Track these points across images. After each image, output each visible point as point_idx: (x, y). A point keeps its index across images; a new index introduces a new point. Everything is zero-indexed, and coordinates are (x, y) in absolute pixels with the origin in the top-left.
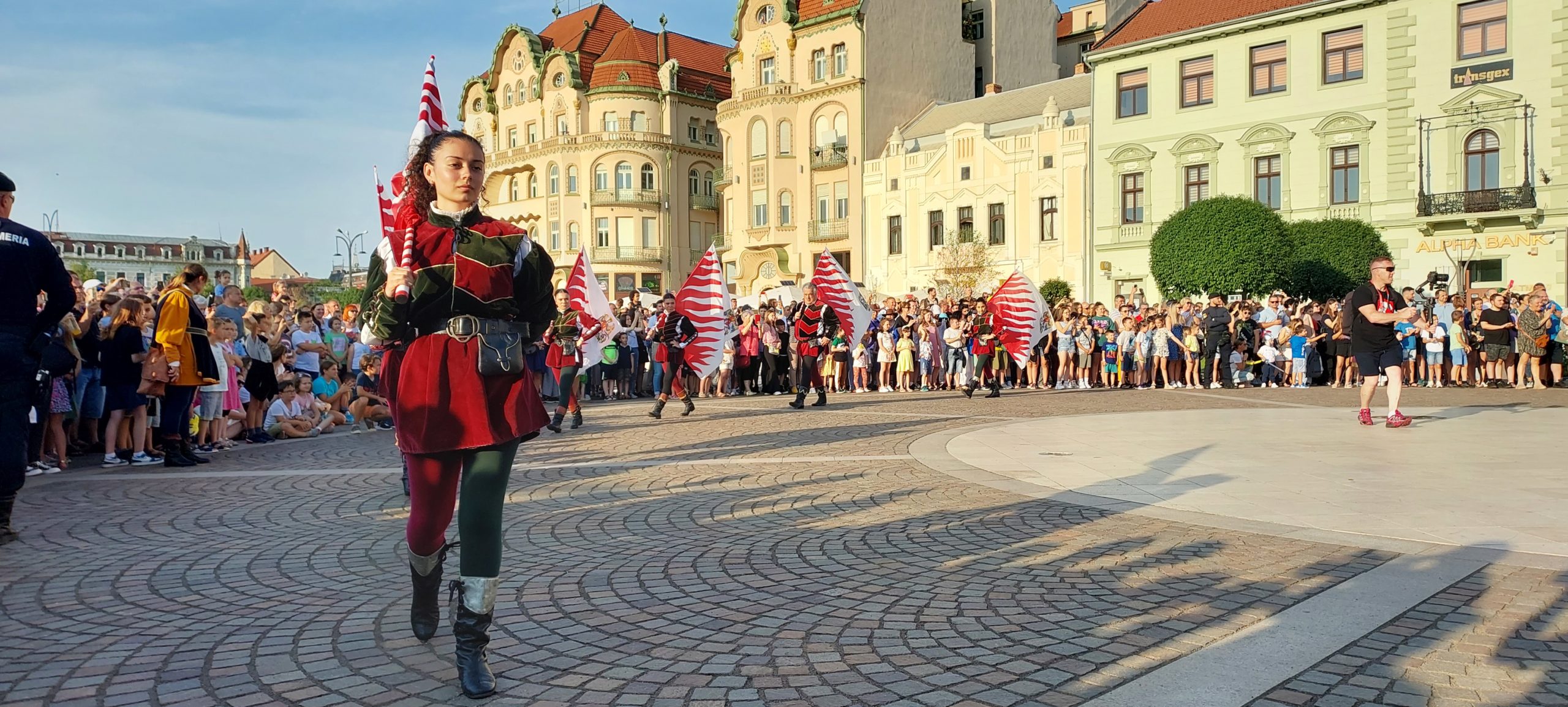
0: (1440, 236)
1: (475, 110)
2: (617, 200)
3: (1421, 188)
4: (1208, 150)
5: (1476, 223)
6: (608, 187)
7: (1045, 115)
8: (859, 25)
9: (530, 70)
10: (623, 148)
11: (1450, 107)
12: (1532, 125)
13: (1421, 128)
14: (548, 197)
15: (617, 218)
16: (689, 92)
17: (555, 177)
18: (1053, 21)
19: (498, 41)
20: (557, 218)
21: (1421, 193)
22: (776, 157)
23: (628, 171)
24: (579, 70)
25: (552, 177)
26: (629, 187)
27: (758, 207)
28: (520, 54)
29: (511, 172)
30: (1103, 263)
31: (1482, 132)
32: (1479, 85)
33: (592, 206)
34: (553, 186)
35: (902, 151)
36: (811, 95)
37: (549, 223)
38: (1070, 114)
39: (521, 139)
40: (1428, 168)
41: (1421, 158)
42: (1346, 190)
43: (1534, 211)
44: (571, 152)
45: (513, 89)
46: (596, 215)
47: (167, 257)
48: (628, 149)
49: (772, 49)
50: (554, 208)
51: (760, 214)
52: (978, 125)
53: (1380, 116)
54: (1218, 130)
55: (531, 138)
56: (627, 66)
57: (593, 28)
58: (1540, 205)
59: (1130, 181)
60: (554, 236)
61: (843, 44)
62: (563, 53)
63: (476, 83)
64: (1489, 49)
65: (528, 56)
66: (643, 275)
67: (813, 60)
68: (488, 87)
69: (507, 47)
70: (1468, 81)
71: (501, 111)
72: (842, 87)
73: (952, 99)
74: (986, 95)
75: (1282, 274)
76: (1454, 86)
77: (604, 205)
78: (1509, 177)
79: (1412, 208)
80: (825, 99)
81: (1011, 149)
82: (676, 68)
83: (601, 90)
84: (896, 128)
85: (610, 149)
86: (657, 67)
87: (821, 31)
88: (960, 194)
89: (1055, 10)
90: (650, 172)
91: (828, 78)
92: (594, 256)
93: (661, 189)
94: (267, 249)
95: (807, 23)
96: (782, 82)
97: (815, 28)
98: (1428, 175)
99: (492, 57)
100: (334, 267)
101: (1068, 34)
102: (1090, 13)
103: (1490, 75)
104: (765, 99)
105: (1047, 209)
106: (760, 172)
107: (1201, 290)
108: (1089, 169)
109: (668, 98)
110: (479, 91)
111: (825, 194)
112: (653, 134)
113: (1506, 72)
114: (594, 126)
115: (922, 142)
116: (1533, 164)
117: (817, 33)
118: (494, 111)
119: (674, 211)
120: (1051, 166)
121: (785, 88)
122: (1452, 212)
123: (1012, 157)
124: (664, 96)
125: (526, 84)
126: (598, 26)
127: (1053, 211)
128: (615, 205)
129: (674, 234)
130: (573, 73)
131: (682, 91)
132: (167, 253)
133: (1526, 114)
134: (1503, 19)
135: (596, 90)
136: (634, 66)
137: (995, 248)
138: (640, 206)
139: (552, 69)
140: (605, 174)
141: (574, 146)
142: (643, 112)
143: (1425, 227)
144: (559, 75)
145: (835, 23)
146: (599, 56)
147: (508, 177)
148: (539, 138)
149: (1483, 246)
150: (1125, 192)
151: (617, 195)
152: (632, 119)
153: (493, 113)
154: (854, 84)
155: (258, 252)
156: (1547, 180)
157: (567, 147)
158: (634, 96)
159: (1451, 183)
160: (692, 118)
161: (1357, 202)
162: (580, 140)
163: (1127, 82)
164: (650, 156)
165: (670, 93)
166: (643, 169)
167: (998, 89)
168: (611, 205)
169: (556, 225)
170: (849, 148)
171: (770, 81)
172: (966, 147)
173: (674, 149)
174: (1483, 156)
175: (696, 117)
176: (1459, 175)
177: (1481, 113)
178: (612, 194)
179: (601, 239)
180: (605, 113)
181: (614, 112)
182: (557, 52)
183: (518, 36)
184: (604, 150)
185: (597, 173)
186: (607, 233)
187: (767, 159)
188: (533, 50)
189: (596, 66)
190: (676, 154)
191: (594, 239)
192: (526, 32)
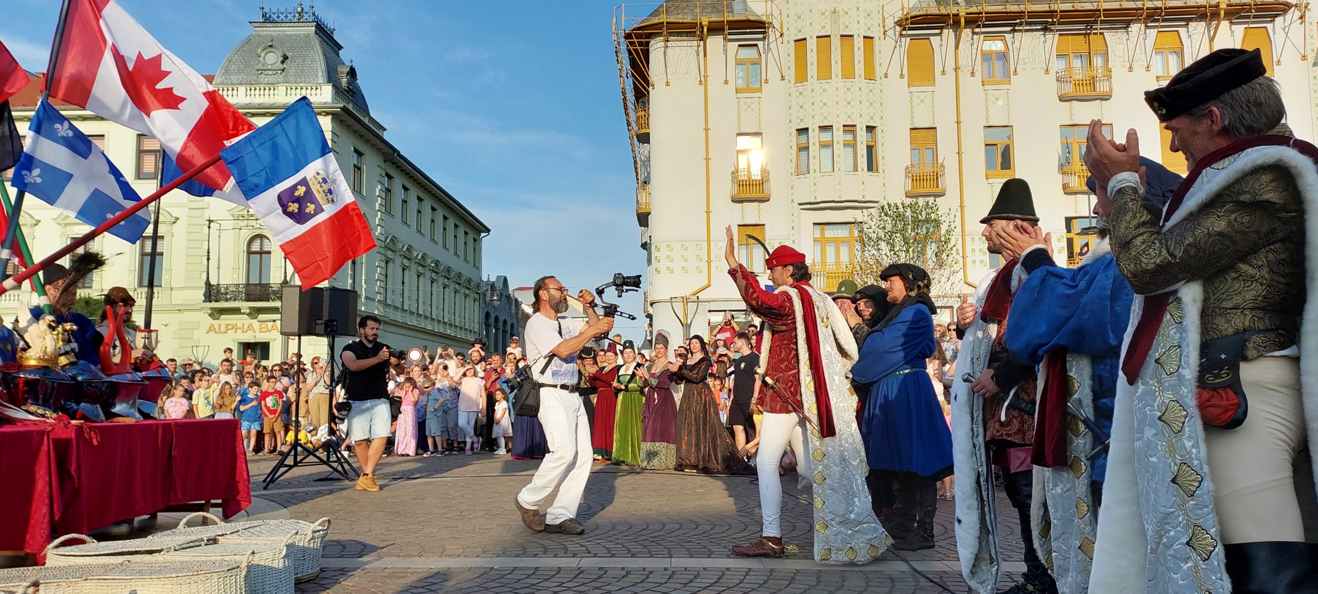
0: (226, 319)
3: (208, 278)
5: (248, 311)
11: (236, 213)
13: (211, 228)
21: (208, 284)
31: (261, 237)
40: (219, 261)
41: (210, 252)
53: (179, 213)
54: (35, 208)
78: (278, 275)
79: (200, 294)
98: (217, 268)
122: (235, 300)
143: (212, 311)
149: (257, 330)
159: (235, 276)
161: (161, 286)
174: (261, 256)
176: (241, 270)
177: (258, 221)
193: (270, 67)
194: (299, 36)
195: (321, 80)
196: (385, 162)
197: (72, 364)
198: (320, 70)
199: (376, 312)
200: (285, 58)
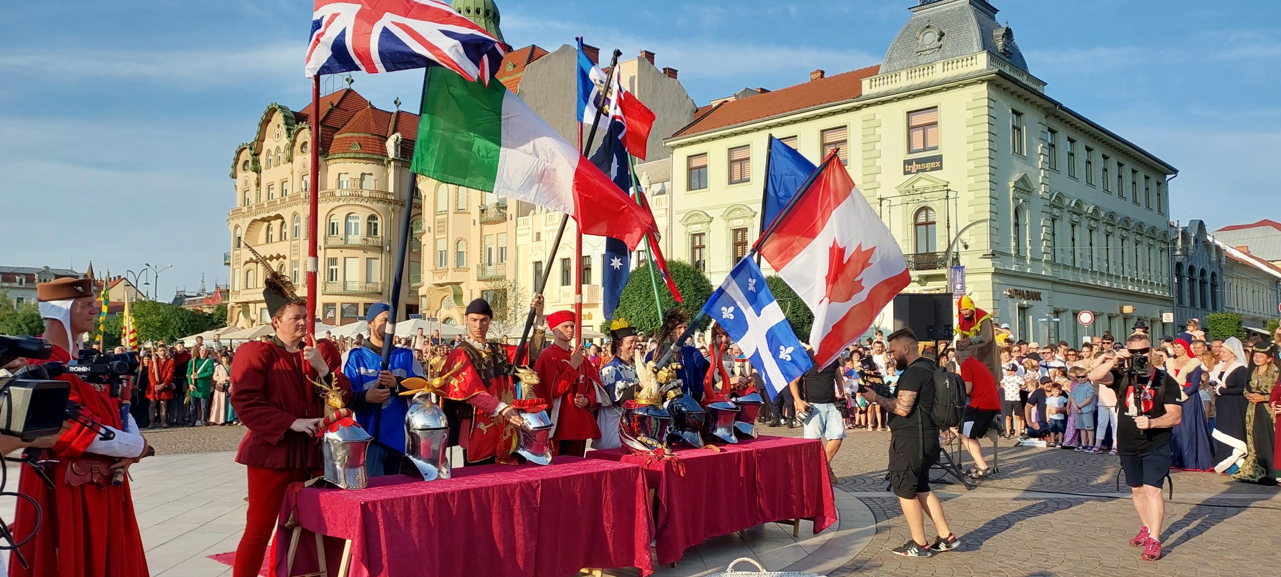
1: (244, 170)
2: (346, 244)
4: (746, 217)
5: (917, 279)
6: (339, 233)
9: (285, 141)
10: (352, 202)
11: (903, 189)
12: (956, 205)
14: (292, 241)
15: (345, 258)
16: (410, 159)
20: (297, 258)
22: (454, 213)
23: (357, 221)
24: (320, 140)
25: (295, 225)
26: (356, 233)
27: (441, 252)
28: (279, 126)
29: (269, 220)
31: (926, 209)
32: (921, 173)
33: (325, 249)
34: (296, 232)
35: (544, 211)
37: (292, 262)
38: (663, 185)
45: (273, 153)
46: (328, 256)
47: (21, 283)
48: (356, 203)
50: (295, 250)
51: (442, 257)
54: (754, 202)
55: (283, 192)
56: (359, 137)
57: (337, 107)
58: (964, 266)
59: (697, 238)
62: (307, 126)
63: (245, 148)
64: (929, 146)
65: (283, 128)
66: (365, 304)
68: (254, 152)
69: (270, 121)
70: (914, 170)
71: (263, 170)
76: (906, 173)
77: (334, 248)
78: (940, 244)
82: (400, 140)
83: (336, 156)
85: (341, 203)
86: (386, 139)
89: (691, 103)
90: (376, 222)
92: (326, 289)
93: (384, 235)
94: (120, 277)
99: (257, 128)
100: (177, 292)
103: (928, 166)
105: (642, 259)
108: (670, 228)
109: (392, 163)
110: (246, 155)
111: (491, 242)
112: (378, 191)
113: (938, 164)
114: (331, 184)
118: (257, 171)
119: (394, 253)
124: (389, 162)
125: (282, 150)
126: (341, 107)
128: (344, 248)
131: (405, 158)
132: (21, 281)
133: (947, 197)
134: (935, 124)
135: (333, 156)
136: (365, 138)
138: (364, 248)
139: (300, 138)
140: (337, 223)
142: (371, 174)
144: (305, 143)
146: (339, 129)
147: (266, 224)
148: (289, 193)
150: (694, 248)
151: (346, 240)
152: (362, 180)
153: (257, 172)
155: (112, 280)
156: (966, 247)
157: (307, 201)
158: (364, 161)
159: (906, 247)
163: (696, 163)
164: (375, 209)
165: (394, 160)
166: (369, 219)
168: (340, 248)
169: (296, 263)
170: (508, 207)
173: (397, 203)
174: (927, 227)
176: (910, 241)
177: (923, 195)
178: (341, 239)
179: (332, 275)
180: (340, 174)
181: (347, 173)
182: (303, 126)
183: (277, 113)
184: (336, 204)
185: (332, 221)
186: (336, 269)
187: (448, 214)
188: (286, 124)
189: (336, 137)
190: (398, 207)
191: (326, 275)
192: (282, 108)
193: (928, 47)
194: (954, 10)
195: (976, 49)
196: (1046, 117)
197: (677, 397)
198: (974, 39)
199: (1043, 273)
200: (942, 35)
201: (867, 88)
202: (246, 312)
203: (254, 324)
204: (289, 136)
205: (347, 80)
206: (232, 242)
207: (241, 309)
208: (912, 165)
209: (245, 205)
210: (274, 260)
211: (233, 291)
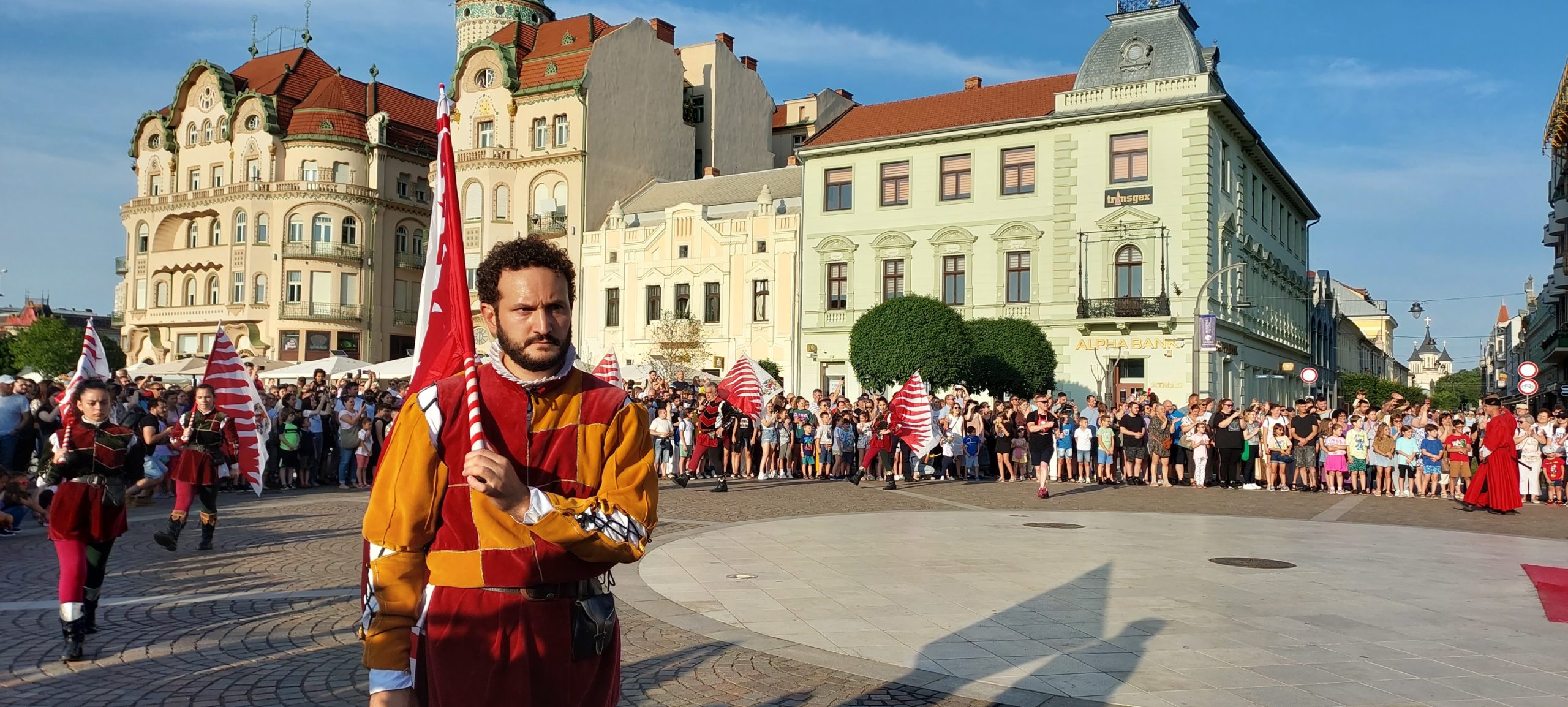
0: (1096, 335)
1: (151, 146)
2: (313, 253)
3: (1080, 293)
4: (904, 246)
5: (1124, 327)
6: (303, 238)
7: (760, 202)
8: (581, 98)
9: (219, 110)
10: (322, 199)
11: (1104, 223)
12: (1167, 245)
13: (1080, 241)
14: (233, 245)
15: (312, 272)
16: (399, 147)
17: (242, 224)
18: (769, 112)
19: (182, 75)
20: (243, 269)
21: (1080, 297)
22: (492, 222)
23: (328, 224)
24: (276, 114)
25: (238, 225)
26: (327, 239)
28: (208, 91)
29: (191, 217)
30: (809, 346)
31: (1130, 247)
32: (1127, 206)
33: (283, 258)
34: (239, 235)
35: (622, 225)
36: (531, 162)
37: (232, 273)
38: (782, 202)
39: (204, 182)
40: (1086, 275)
41: (1080, 267)
42: (1019, 291)
43: (1168, 319)
44: (262, 200)
45: (199, 127)
46: (288, 268)
48: (328, 200)
49: (491, 112)
50: (238, 258)
52: (696, 206)
53: (1048, 227)
54: (912, 229)
55: (216, 181)
56: (331, 114)
57: (294, 71)
58: (1173, 314)
59: (835, 270)
60: (238, 287)
61: (565, 115)
62: (258, 95)
63: (153, 118)
64: (1134, 176)
65: (217, 95)
66: (339, 333)
67: (533, 128)
68: (167, 124)
69: (194, 83)
70: (1118, 203)
71: (182, 150)
72: (563, 158)
73: (673, 176)
74: (705, 177)
75: (962, 369)
76: (1107, 205)
77: (298, 258)
78: (1150, 288)
79: (1073, 310)
80: (545, 167)
81: (727, 232)
82: (386, 122)
83: (300, 137)
84: (617, 203)
85: (307, 199)
86: (365, 118)
87: (543, 100)
88: (678, 271)
89: (771, 103)
90: (353, 226)
91: (548, 146)
92: (283, 311)
93: (364, 244)
95: (528, 91)
96: (501, 146)
97: (537, 97)
98: (1086, 282)
99: (174, 92)
101: (782, 125)
102: (802, 108)
103: (1136, 198)
104: (482, 162)
105: (760, 290)
106: (474, 235)
107: (894, 381)
108: (799, 255)
109: (376, 151)
110: (157, 126)
112: (358, 187)
113: (1147, 197)
114: (291, 173)
115: (642, 218)
116: (1168, 278)
117: (538, 102)
118: (173, 149)
119: (378, 267)
120: (764, 251)
121: (504, 153)
122: (1105, 315)
123: (728, 240)
124: (372, 149)
125: (214, 123)
126: (300, 71)
127: (765, 293)
128: (311, 259)
129: (377, 291)
130: (270, 118)
131: (392, 145)
133: (1162, 235)
134: (1144, 151)
136: (339, 115)
137: (710, 326)
138: (338, 260)
139: (246, 110)
140: (300, 225)
141: (265, 194)
142: (347, 164)
143: (1083, 327)
144: (252, 117)
145: (557, 94)
146: (299, 102)
147: (186, 222)
148: (225, 181)
149: (1130, 347)
150: (831, 280)
151: (313, 248)
152: (335, 169)
153: (173, 151)
154: (575, 156)
156: (1178, 292)
157: (258, 194)
158: (338, 146)
159: (1105, 290)
160: (401, 174)
161: (1028, 302)
162: (273, 187)
163: (835, 178)
164: (353, 209)
165: (378, 146)
166: (344, 222)
167: (716, 173)
168: (306, 258)
169: (240, 276)
170: (569, 218)
171: (488, 145)
172: (685, 227)
173: (381, 204)
174: (1130, 268)
175: (407, 172)
176: (1110, 283)
177: (1128, 231)
178: (307, 247)
179: (293, 294)
180: (304, 161)
181: (314, 161)
182: (251, 94)
183: (207, 73)
184: (300, 200)
185: (292, 223)
186: (299, 287)
187: (482, 222)
188: (223, 89)
189: (296, 111)
190: (382, 209)
191: (285, 293)
192: (217, 69)
193: (1134, 63)
194: (1161, 22)
195: (1193, 70)
196: (1242, 151)
198: (1190, 58)
199: (1238, 324)
200: (1151, 49)
201: (1062, 103)
202: (156, 339)
203: (169, 355)
204: (229, 107)
205: (304, 36)
206: (132, 244)
207: (148, 334)
208: (1115, 196)
209: (151, 195)
210: (201, 271)
211: (136, 309)
